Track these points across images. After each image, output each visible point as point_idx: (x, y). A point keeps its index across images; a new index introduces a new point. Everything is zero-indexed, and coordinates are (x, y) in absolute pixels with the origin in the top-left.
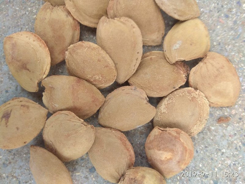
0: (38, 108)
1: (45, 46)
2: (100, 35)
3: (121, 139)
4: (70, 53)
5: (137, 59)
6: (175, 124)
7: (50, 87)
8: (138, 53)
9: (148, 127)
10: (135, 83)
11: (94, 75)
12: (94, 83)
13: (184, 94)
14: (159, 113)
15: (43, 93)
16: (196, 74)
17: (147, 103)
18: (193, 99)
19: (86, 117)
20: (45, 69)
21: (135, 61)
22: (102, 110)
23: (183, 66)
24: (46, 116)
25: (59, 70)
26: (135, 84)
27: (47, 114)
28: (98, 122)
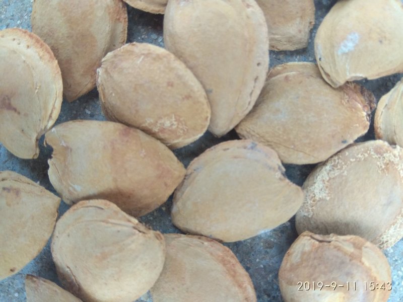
0: (39, 193)
1: (51, 57)
2: (171, 28)
3: (224, 262)
4: (106, 71)
5: (256, 79)
6: (347, 225)
7: (63, 146)
8: (259, 64)
9: (282, 232)
10: (253, 133)
11: (160, 118)
12: (161, 135)
13: (366, 155)
14: (308, 200)
15: (49, 162)
16: (390, 110)
17: (282, 177)
18: (389, 166)
19: (145, 213)
20: (50, 107)
21: (251, 84)
22: (179, 194)
23: (359, 91)
24: (56, 211)
25: (86, 110)
26: (252, 136)
27: (57, 206)
28: (170, 221)
